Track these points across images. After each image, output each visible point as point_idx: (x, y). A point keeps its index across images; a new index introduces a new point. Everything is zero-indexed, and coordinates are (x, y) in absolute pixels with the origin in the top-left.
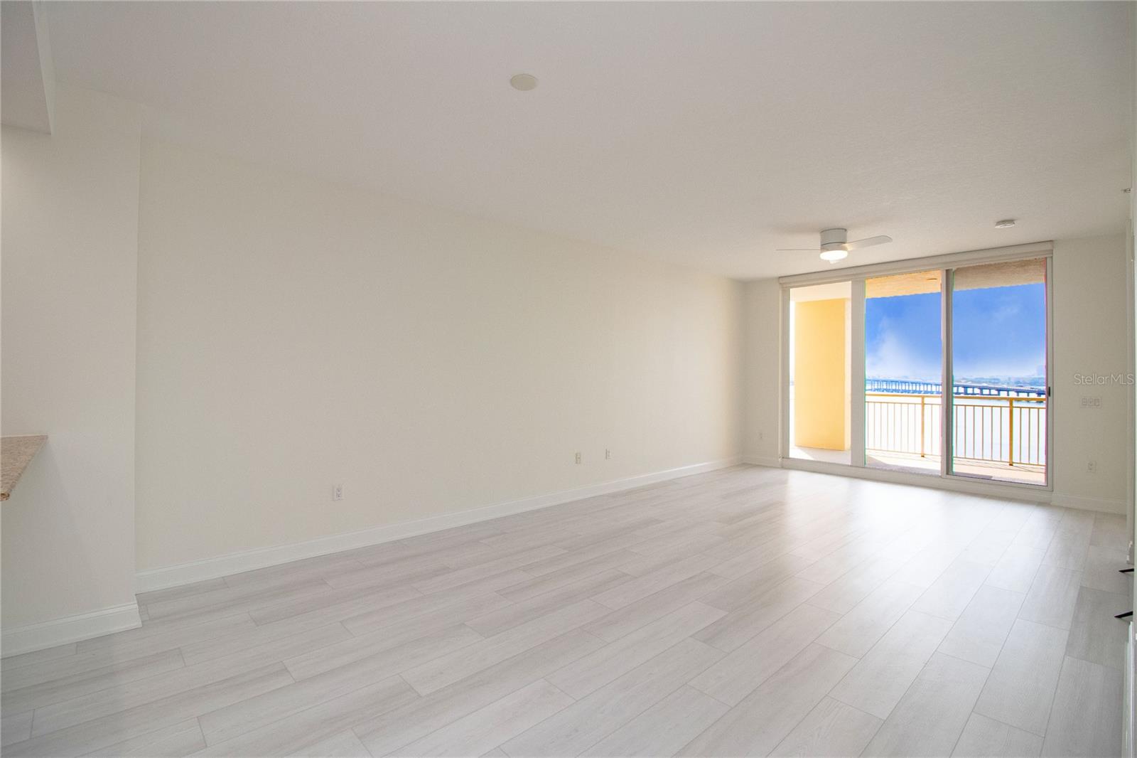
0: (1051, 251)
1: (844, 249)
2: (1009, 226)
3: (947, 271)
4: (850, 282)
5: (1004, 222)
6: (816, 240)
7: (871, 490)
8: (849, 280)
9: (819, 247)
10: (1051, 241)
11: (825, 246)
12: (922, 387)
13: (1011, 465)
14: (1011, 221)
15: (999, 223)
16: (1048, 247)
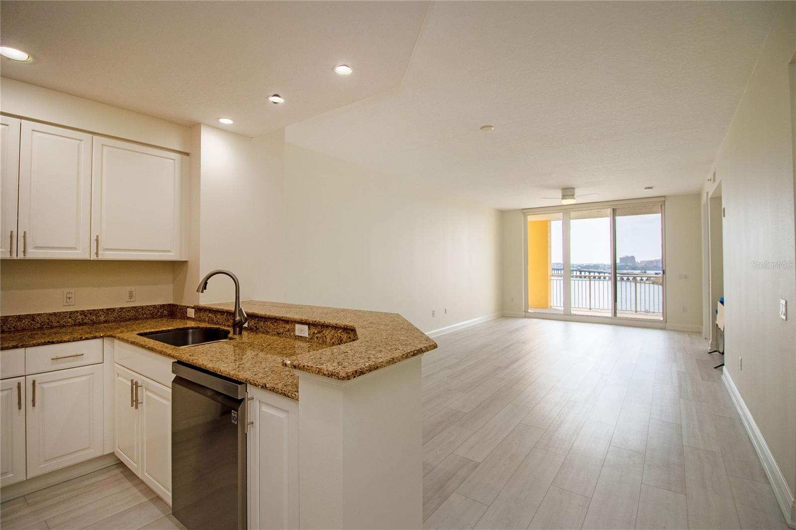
0: (664, 201)
1: (574, 199)
2: (651, 190)
3: (613, 209)
4: (562, 214)
5: (648, 188)
6: (559, 194)
7: (575, 327)
8: (560, 212)
9: (561, 197)
10: (664, 196)
11: (564, 197)
12: (555, 272)
13: (636, 312)
14: (651, 188)
15: (646, 188)
16: (663, 199)
